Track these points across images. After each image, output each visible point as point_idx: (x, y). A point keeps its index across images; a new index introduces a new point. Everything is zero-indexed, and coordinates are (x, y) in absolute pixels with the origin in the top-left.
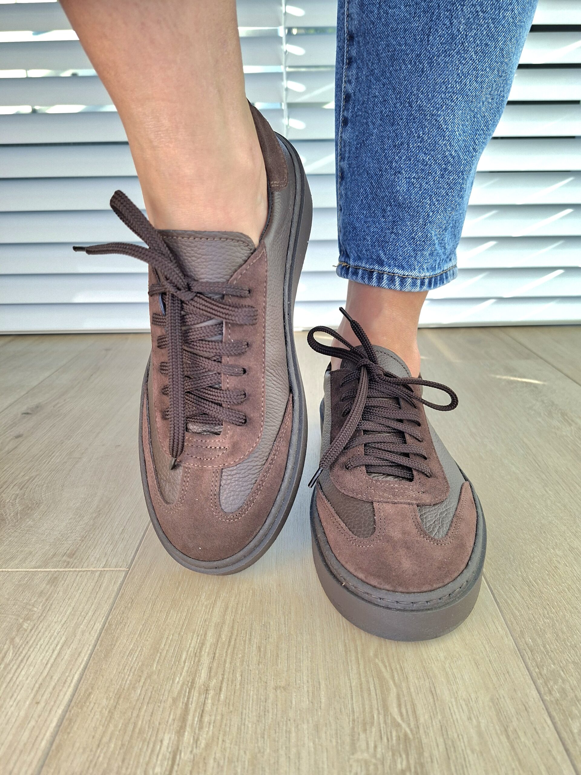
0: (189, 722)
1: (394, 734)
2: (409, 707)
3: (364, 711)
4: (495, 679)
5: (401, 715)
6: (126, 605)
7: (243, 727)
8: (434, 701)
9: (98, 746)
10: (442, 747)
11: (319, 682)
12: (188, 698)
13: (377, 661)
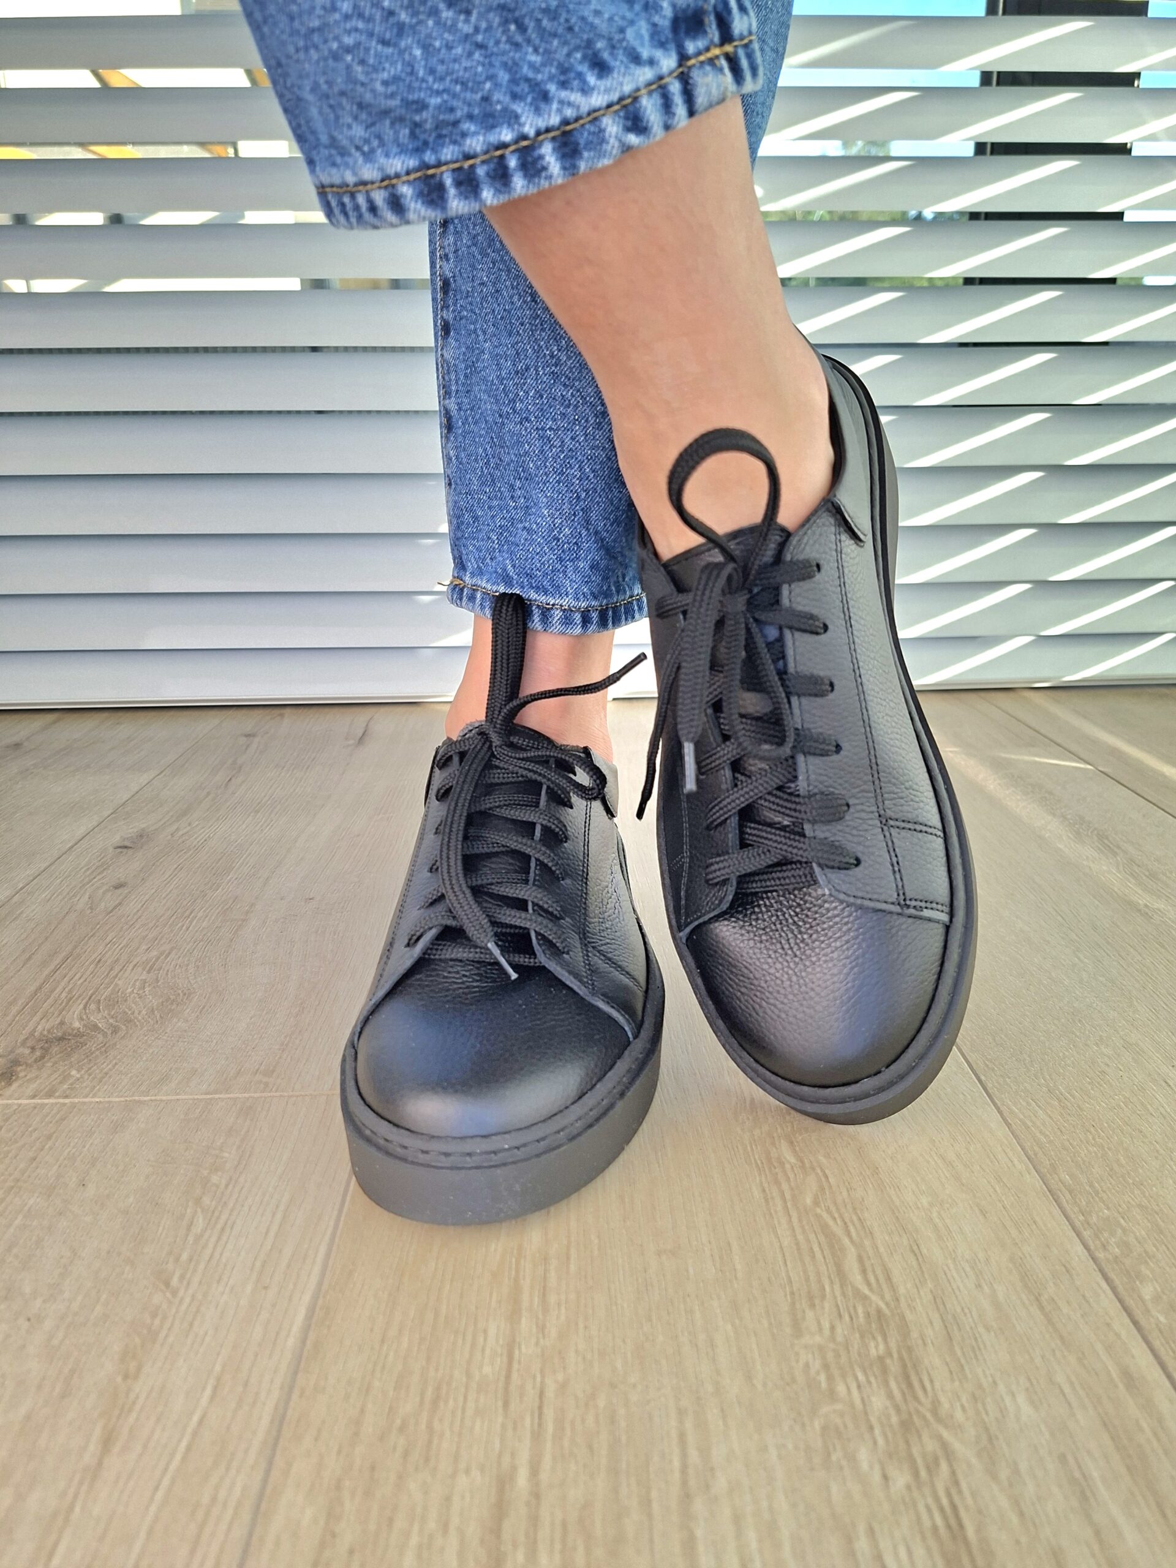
0: (525, 1303)
1: (860, 1310)
2: (879, 1271)
3: (807, 1280)
4: (1014, 1232)
5: (869, 1284)
7: (614, 1308)
8: (919, 1264)
9: (383, 1341)
10: (938, 1324)
11: (729, 1244)
12: (517, 1271)
13: (818, 1211)
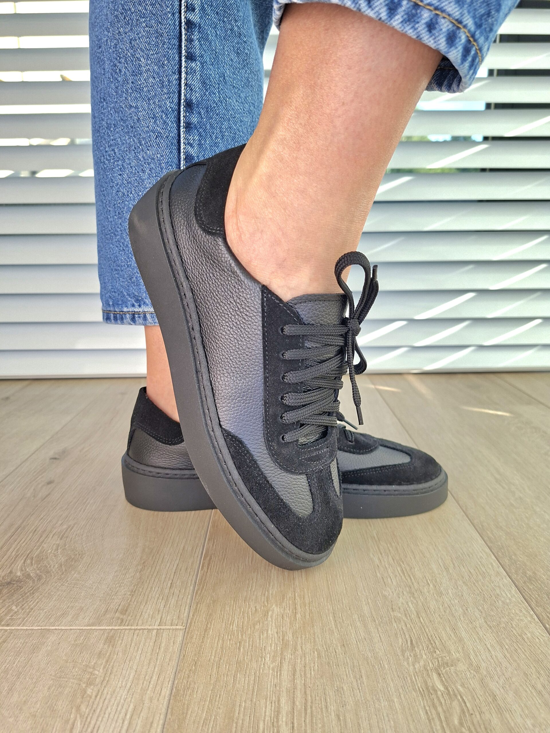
6: (190, 668)
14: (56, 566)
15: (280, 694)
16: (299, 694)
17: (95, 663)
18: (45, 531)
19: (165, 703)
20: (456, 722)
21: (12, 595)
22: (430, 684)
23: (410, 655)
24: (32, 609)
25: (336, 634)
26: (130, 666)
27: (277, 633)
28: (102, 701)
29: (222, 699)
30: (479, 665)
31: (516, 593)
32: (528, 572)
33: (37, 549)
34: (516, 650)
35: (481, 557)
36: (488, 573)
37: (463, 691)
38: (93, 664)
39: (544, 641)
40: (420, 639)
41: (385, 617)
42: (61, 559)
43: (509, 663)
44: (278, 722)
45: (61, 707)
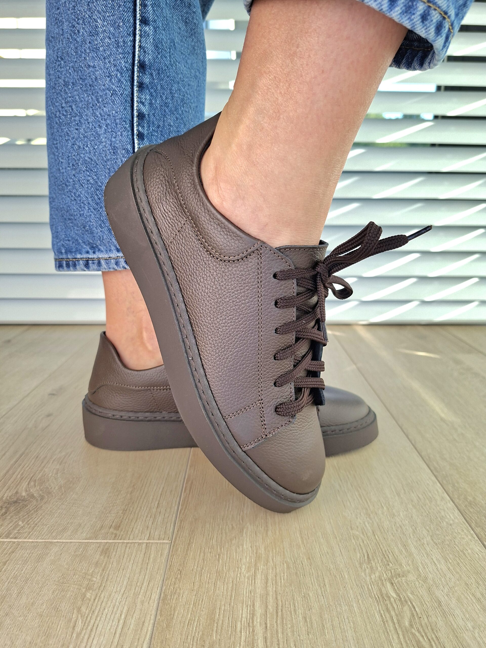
6: (176, 576)
14: (57, 488)
15: (254, 599)
16: (271, 600)
17: (93, 572)
18: (46, 457)
19: (155, 605)
20: (407, 624)
21: (19, 512)
22: (384, 591)
23: (367, 567)
24: (36, 524)
25: (303, 549)
26: (123, 574)
27: (251, 547)
28: (100, 603)
29: (205, 603)
30: (426, 576)
31: (458, 515)
32: (469, 498)
33: (39, 473)
34: (458, 564)
35: (428, 484)
36: (434, 498)
37: (413, 598)
38: (91, 572)
39: (482, 556)
40: (375, 553)
41: (345, 535)
42: (60, 482)
43: (453, 575)
44: (253, 622)
45: (64, 608)
